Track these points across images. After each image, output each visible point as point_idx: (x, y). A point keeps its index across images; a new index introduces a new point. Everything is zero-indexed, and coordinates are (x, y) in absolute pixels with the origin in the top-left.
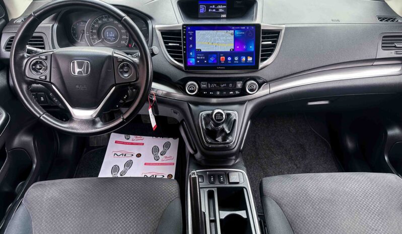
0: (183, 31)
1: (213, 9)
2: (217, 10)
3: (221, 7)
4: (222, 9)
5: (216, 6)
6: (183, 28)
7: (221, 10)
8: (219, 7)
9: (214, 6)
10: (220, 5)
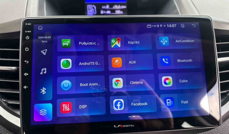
0: (24, 35)
1: (106, 10)
2: (113, 11)
3: (119, 7)
4: (121, 10)
5: (111, 6)
6: (25, 28)
7: (118, 12)
8: (116, 7)
9: (108, 7)
10: (118, 4)
